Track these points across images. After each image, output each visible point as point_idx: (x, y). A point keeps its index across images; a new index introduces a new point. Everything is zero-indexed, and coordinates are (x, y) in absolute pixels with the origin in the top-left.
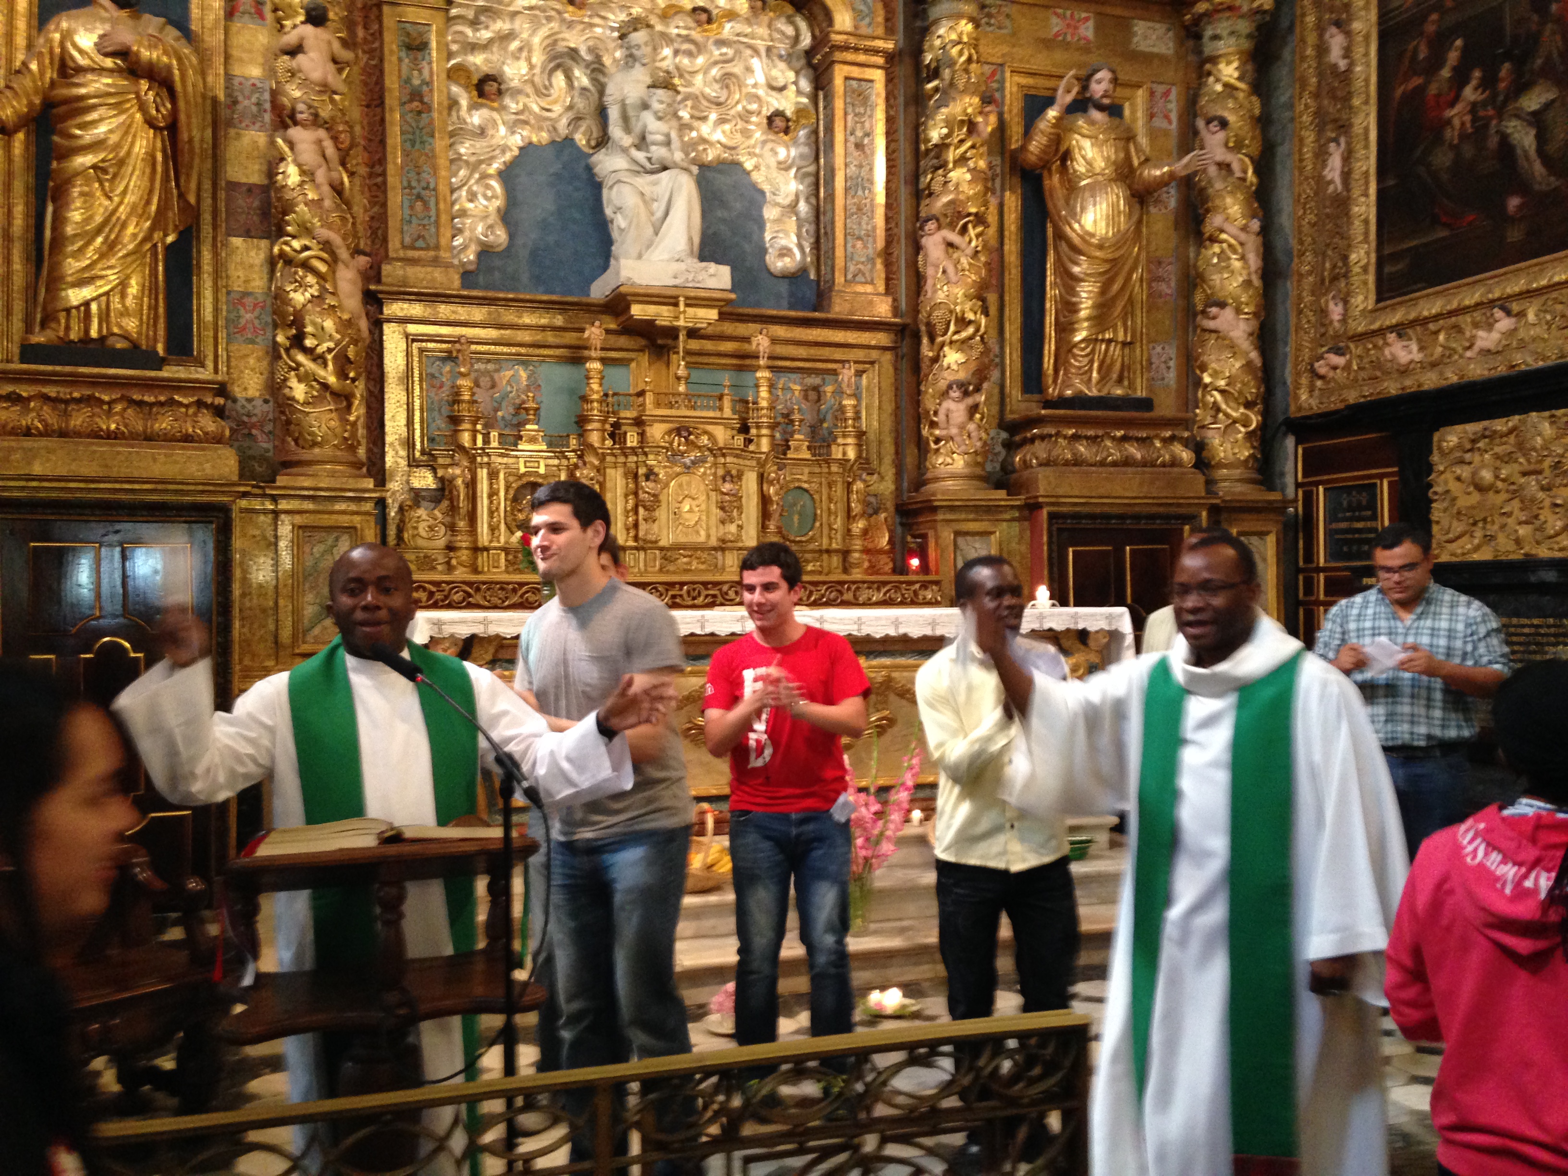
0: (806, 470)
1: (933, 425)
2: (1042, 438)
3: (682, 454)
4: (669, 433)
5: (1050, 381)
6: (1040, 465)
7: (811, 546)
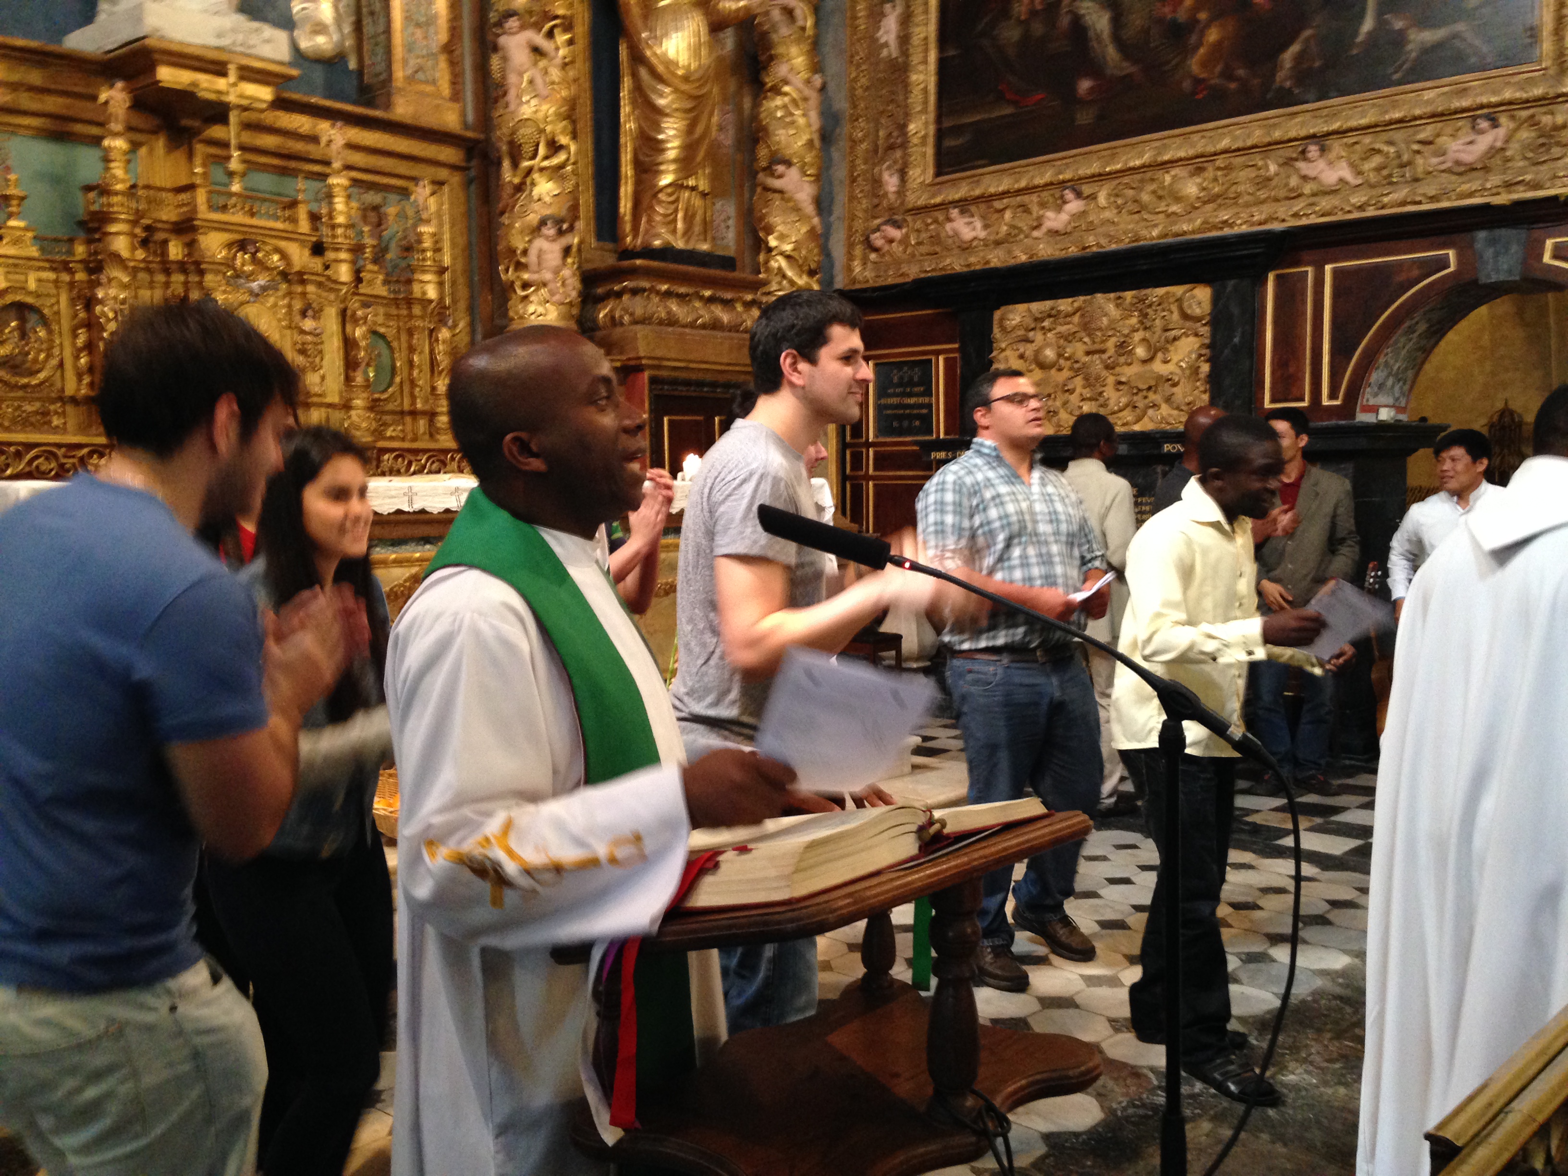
0: (381, 310)
1: (520, 266)
2: (635, 292)
3: (249, 277)
4: (229, 245)
5: (628, 227)
6: (635, 322)
7: (390, 407)
